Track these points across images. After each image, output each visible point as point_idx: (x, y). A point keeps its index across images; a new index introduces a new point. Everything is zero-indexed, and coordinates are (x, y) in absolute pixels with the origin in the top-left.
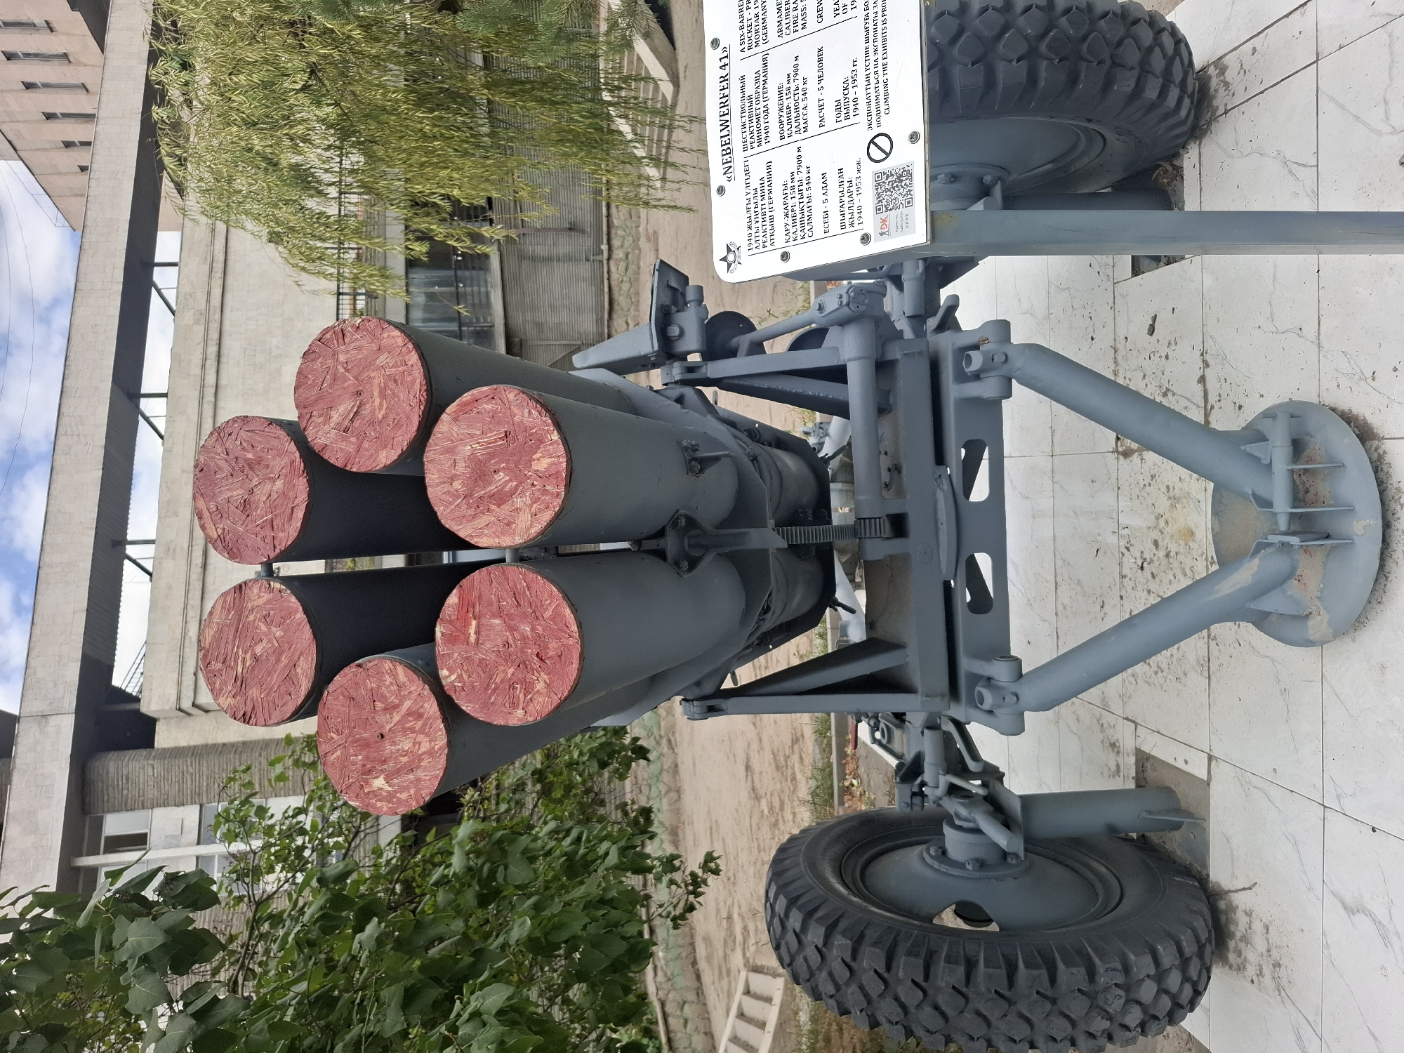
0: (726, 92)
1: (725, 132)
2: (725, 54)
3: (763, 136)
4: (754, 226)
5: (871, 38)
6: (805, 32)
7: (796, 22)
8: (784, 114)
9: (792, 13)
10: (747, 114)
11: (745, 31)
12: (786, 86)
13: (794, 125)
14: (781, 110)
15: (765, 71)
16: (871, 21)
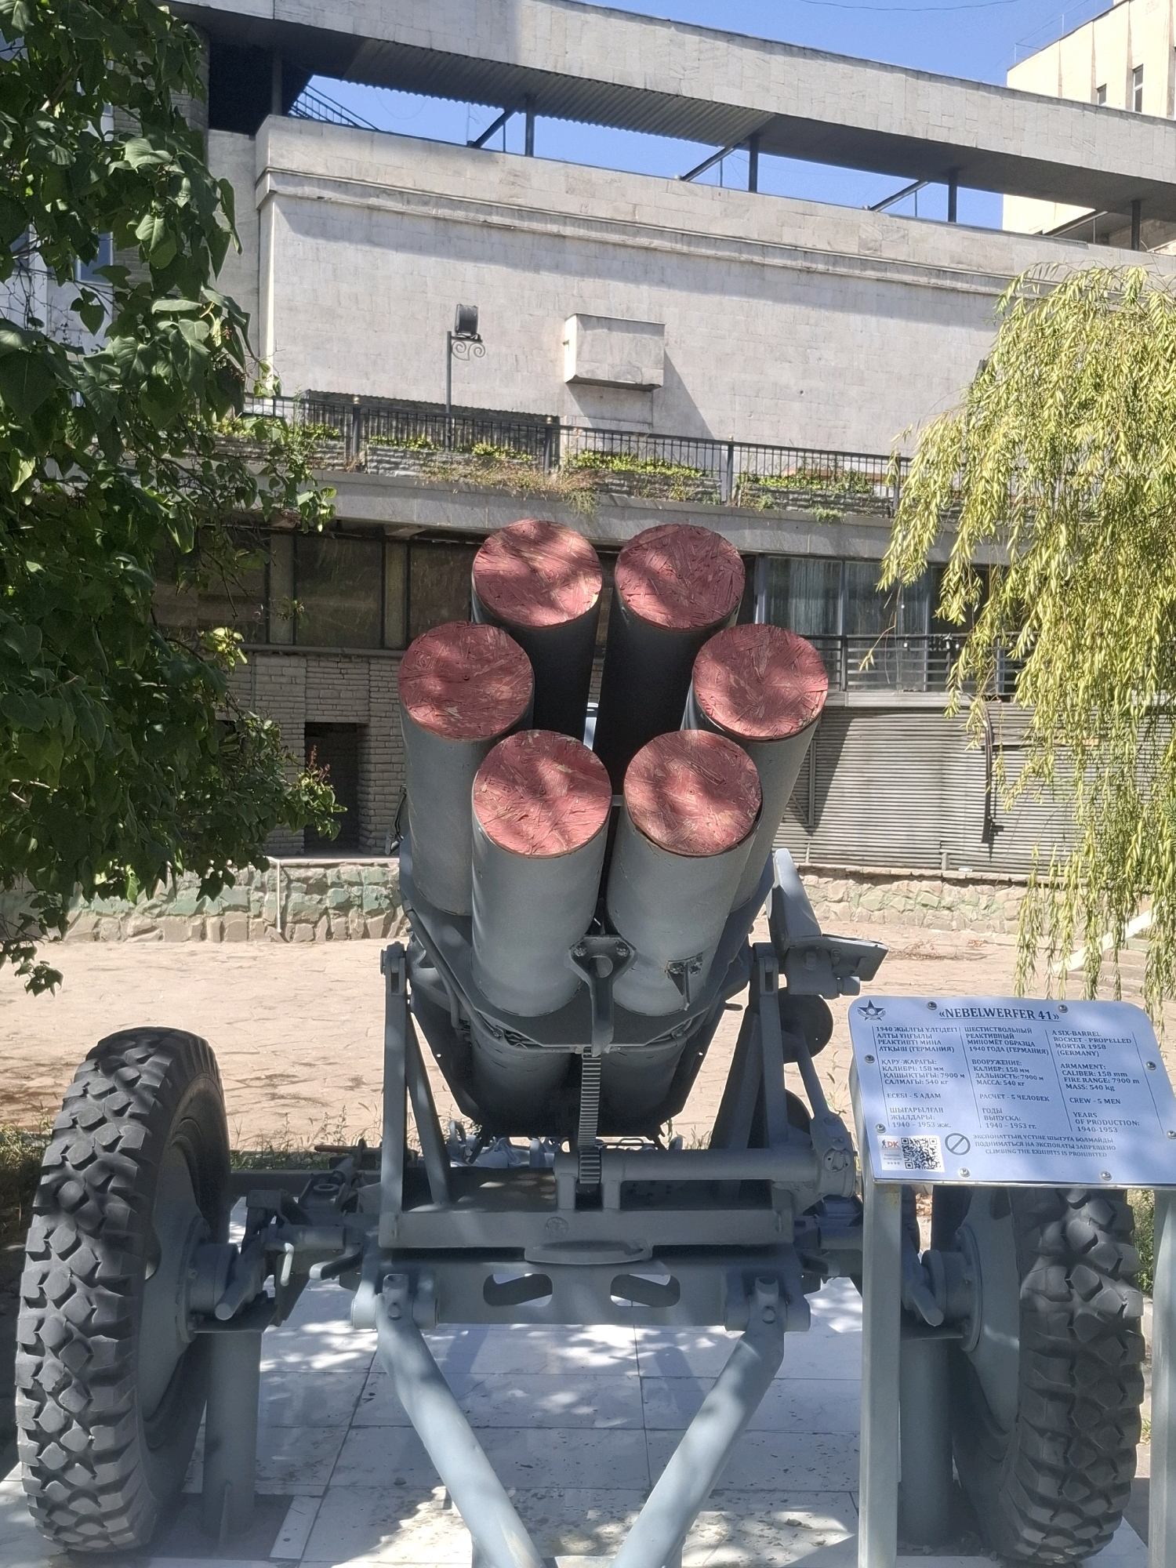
0: (1019, 1016)
1: (983, 1013)
2: (1052, 1017)
3: (977, 1046)
4: (899, 1033)
5: (1051, 1142)
6: (1064, 1086)
7: (1073, 1080)
8: (994, 1065)
9: (1081, 1078)
10: (998, 1032)
11: (1071, 1036)
12: (1019, 1067)
13: (984, 1073)
14: (998, 1062)
15: (1034, 1051)
16: (1066, 1142)
